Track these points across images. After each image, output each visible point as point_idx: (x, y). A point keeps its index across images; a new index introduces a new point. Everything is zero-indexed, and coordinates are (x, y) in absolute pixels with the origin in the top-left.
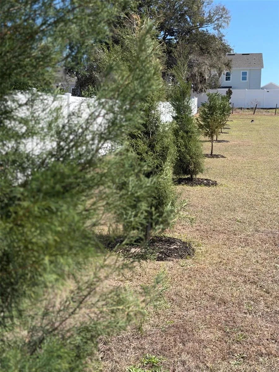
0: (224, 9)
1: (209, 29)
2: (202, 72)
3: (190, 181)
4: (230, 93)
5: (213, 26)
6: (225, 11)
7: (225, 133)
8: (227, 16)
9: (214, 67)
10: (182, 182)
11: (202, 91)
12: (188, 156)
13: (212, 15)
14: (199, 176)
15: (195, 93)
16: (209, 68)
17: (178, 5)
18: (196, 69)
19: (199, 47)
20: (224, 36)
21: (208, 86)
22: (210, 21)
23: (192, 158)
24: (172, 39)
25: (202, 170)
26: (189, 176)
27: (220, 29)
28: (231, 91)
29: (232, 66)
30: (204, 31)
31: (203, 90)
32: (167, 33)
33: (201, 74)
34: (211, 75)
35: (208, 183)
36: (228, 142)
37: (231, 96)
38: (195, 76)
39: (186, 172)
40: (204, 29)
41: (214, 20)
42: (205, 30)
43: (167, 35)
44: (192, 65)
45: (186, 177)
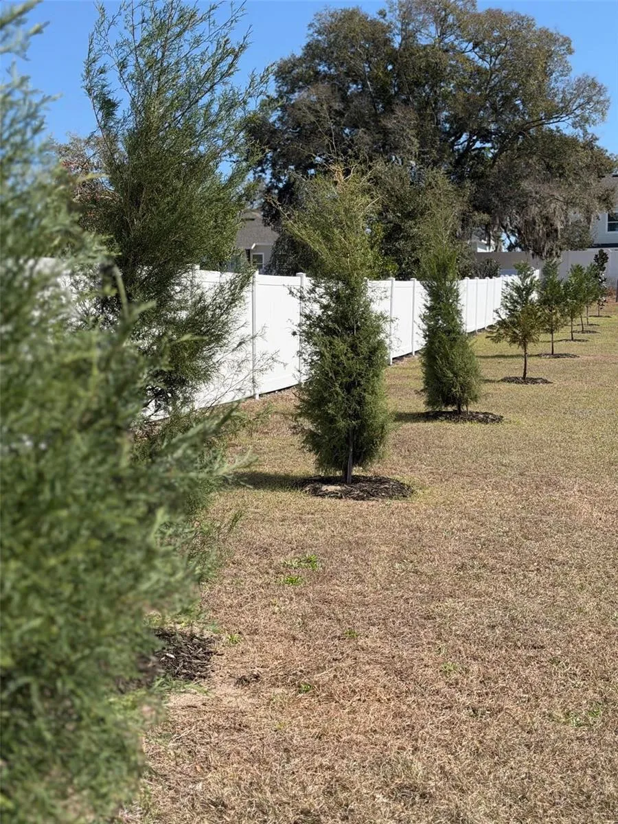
0: (593, 85)
1: (562, 125)
2: (549, 215)
3: (457, 416)
4: (602, 259)
5: (570, 121)
6: (598, 89)
7: (579, 341)
8: (602, 98)
9: (575, 205)
10: (441, 416)
11: (551, 254)
12: (449, 372)
13: (569, 97)
14: (472, 408)
15: (537, 258)
16: (565, 207)
17: (497, 80)
18: (534, 210)
19: (543, 162)
20: (597, 139)
21: (564, 244)
22: (564, 110)
23: (456, 375)
24: (484, 148)
25: (476, 396)
26: (455, 408)
27: (587, 126)
28: (605, 254)
29: (613, 201)
30: (551, 131)
31: (554, 252)
32: (475, 138)
33: (547, 220)
34: (567, 222)
35: (485, 419)
36: (575, 356)
37: (605, 265)
38: (535, 223)
39: (448, 400)
40: (553, 127)
41: (574, 107)
42: (555, 129)
43: (475, 141)
44: (526, 202)
45: (450, 409)
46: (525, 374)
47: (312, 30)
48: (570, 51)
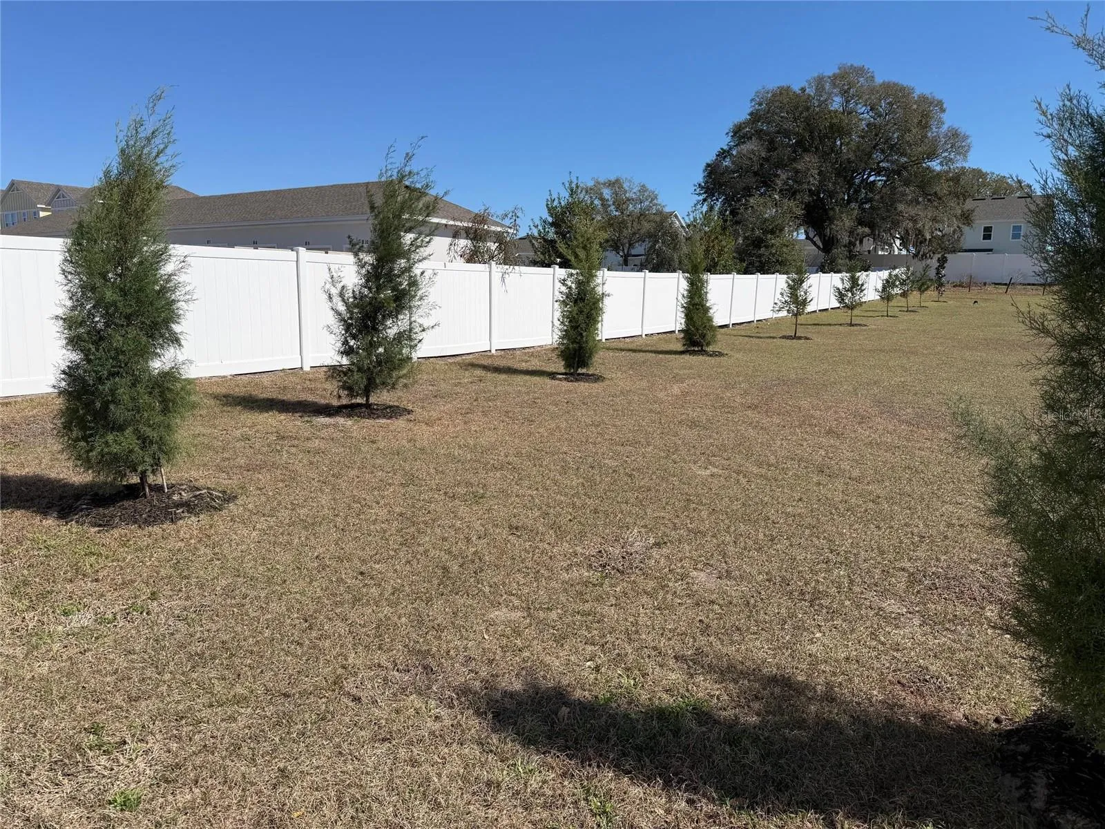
0: (957, 134)
1: (932, 164)
2: (921, 229)
5: (938, 161)
6: (960, 137)
9: (937, 221)
33: (920, 232)
45: (696, 349)
46: (795, 333)
47: (754, 103)
48: (943, 111)
